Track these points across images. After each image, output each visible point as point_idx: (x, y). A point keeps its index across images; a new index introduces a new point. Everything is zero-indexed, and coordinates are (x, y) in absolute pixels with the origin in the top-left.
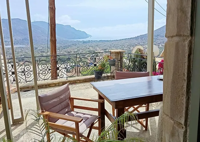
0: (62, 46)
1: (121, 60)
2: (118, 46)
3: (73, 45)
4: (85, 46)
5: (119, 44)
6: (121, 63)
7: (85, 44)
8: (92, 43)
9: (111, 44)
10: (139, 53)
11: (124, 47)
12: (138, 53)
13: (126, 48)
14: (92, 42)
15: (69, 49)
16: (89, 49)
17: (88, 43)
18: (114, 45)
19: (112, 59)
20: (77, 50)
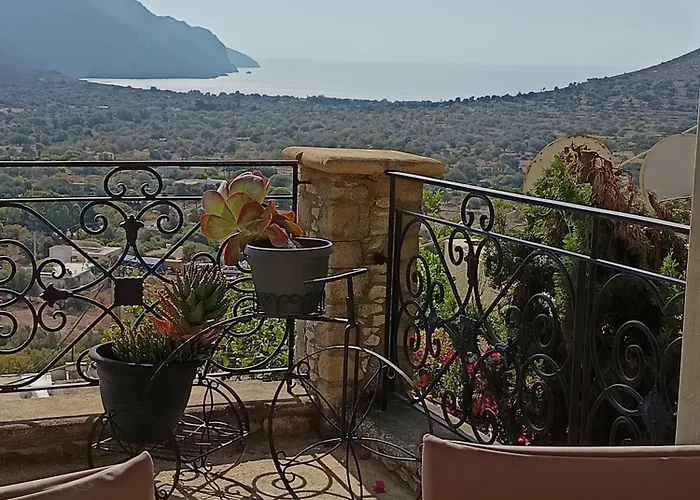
0: (47, 118)
1: (394, 256)
2: (439, 143)
3: (125, 117)
4: (207, 128)
5: (439, 131)
6: (393, 282)
7: (210, 116)
8: (254, 108)
9: (390, 128)
10: (586, 190)
11: (478, 153)
12: (569, 195)
13: (488, 159)
14: (255, 103)
15: (90, 141)
16: (232, 149)
17: (226, 113)
18: (412, 132)
19: (292, 246)
20: (146, 153)
